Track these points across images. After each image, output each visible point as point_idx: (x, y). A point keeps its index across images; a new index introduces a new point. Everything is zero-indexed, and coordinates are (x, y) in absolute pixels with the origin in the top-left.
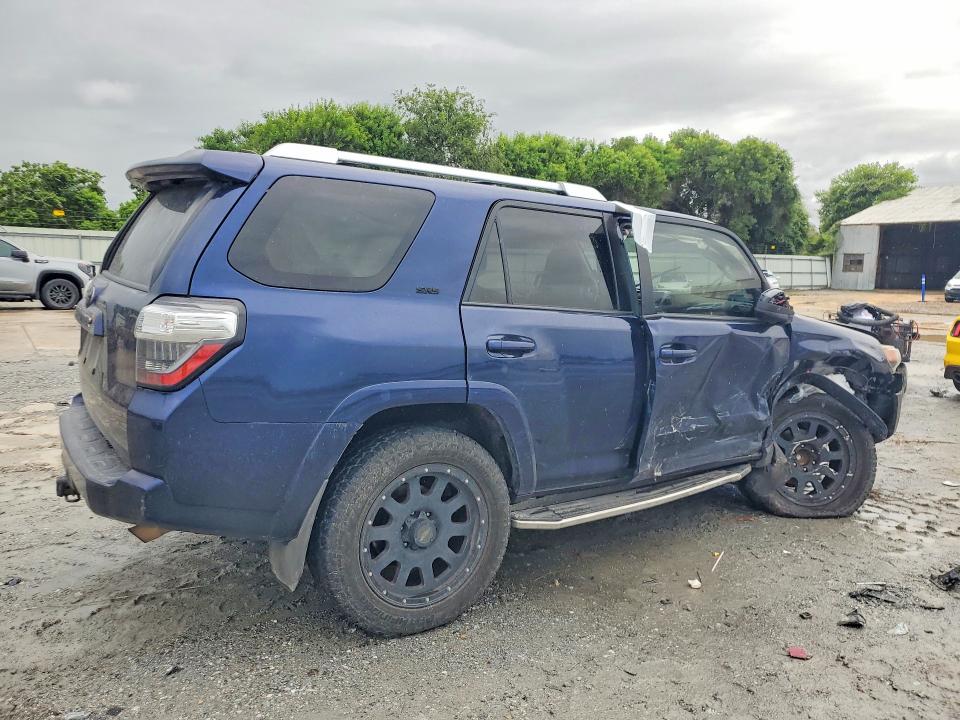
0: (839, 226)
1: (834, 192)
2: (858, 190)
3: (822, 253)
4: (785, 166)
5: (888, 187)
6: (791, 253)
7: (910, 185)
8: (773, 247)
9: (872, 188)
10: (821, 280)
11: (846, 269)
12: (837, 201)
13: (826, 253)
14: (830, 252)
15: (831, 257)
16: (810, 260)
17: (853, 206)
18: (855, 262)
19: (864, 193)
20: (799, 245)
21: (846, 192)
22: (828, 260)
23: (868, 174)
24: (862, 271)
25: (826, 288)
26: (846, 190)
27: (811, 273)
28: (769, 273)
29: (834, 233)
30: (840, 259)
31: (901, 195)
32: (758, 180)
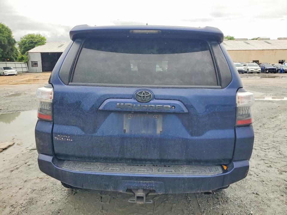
0: (28, 53)
1: (22, 42)
2: (30, 42)
3: (24, 61)
4: (10, 32)
5: (39, 42)
6: (14, 61)
7: (45, 41)
8: (8, 59)
9: (34, 41)
10: (25, 70)
11: (32, 66)
12: (24, 45)
13: (25, 61)
14: (27, 61)
15: (27, 62)
16: (21, 63)
17: (30, 46)
18: (35, 64)
19: (32, 43)
20: (16, 58)
21: (26, 42)
22: (26, 63)
23: (32, 37)
24: (37, 66)
25: (27, 72)
26: (26, 41)
27: (22, 68)
28: (12, 68)
29: (27, 55)
30: (30, 63)
31: (43, 44)
32: (2, 36)
